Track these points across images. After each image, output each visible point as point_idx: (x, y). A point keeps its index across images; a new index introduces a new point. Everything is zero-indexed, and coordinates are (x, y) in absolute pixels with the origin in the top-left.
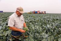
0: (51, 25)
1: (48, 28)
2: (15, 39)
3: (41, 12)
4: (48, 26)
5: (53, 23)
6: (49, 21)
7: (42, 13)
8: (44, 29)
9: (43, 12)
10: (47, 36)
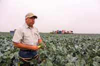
0: (80, 45)
1: (76, 50)
2: (23, 63)
3: (66, 32)
4: (76, 47)
5: (84, 44)
6: (77, 41)
7: (68, 33)
8: (70, 50)
9: (70, 32)
10: (74, 59)
